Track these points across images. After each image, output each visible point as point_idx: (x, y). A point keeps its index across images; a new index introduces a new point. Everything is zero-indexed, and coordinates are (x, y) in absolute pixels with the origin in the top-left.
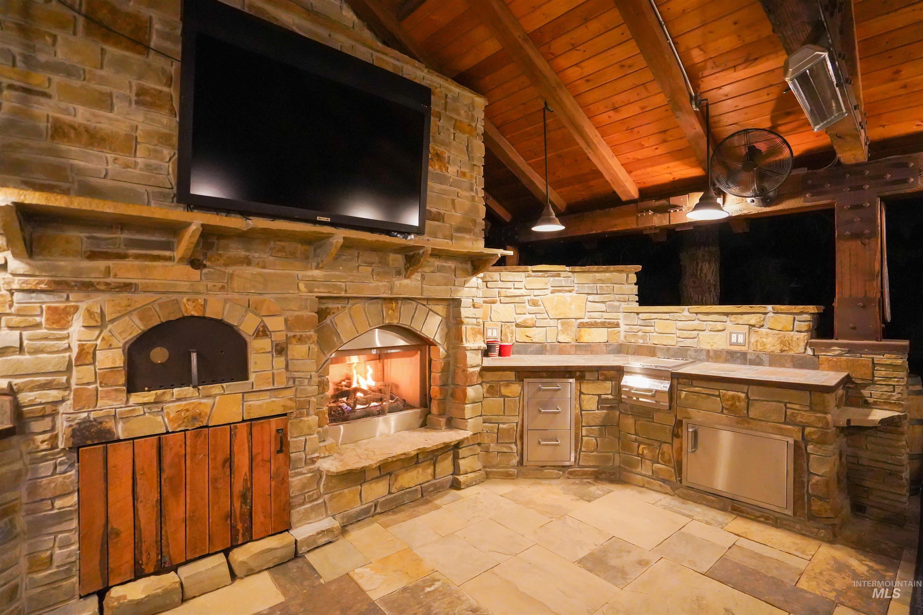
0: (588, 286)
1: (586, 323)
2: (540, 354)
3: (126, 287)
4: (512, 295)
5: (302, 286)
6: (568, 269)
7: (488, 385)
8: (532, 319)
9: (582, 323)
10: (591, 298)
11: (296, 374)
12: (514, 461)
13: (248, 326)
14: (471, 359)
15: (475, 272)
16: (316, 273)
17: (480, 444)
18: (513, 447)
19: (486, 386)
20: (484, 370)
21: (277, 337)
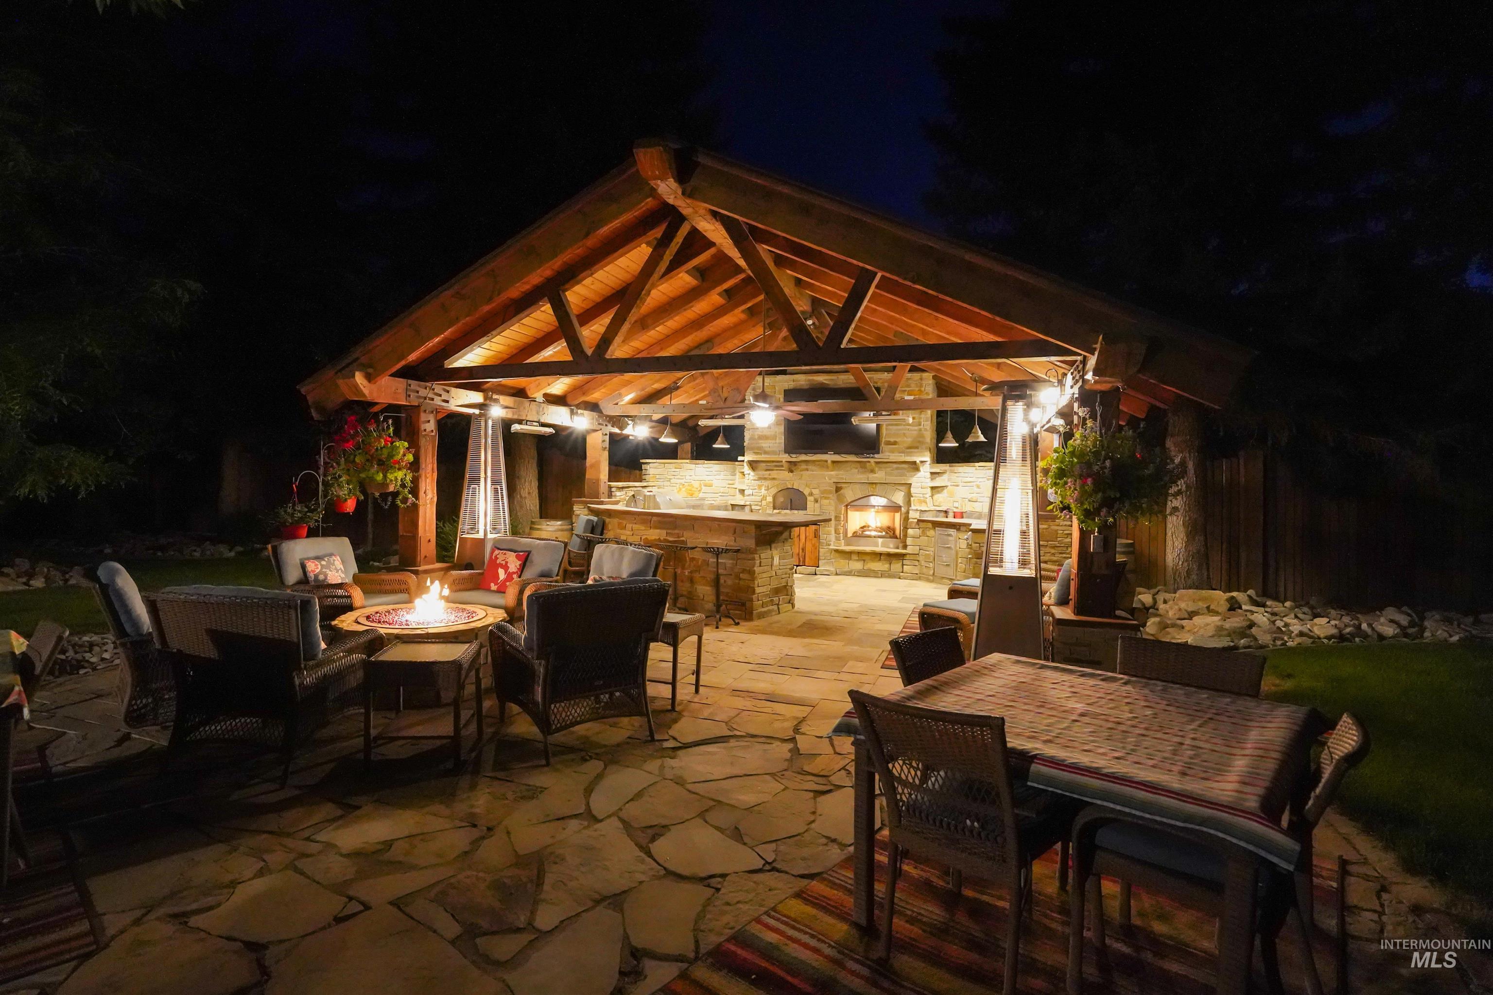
4: (966, 481)
5: (827, 478)
8: (972, 497)
12: (931, 572)
13: (806, 492)
14: (912, 515)
15: (921, 469)
16: (832, 473)
17: (918, 561)
18: (931, 564)
19: (921, 530)
20: (919, 521)
21: (816, 496)
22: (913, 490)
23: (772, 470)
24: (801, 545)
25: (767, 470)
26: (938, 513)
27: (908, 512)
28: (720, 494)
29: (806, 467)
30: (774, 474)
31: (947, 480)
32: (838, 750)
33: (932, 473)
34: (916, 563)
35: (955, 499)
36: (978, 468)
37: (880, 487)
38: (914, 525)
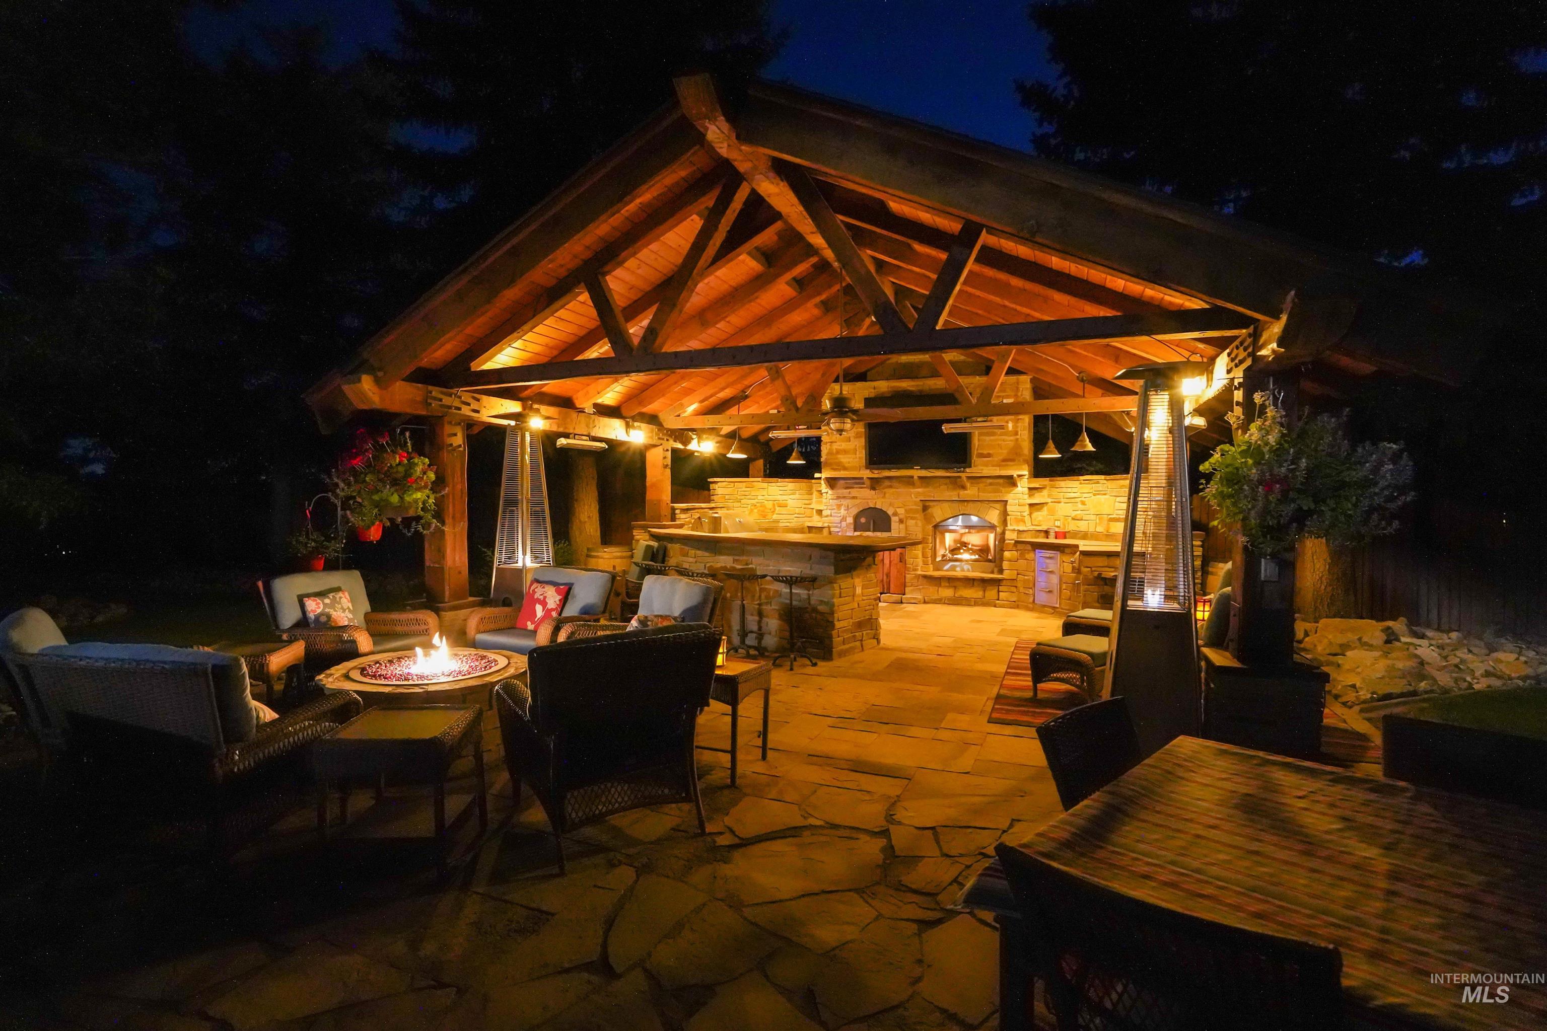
0: (1116, 491)
3: (854, 498)
4: (1069, 497)
5: (913, 496)
7: (1021, 552)
8: (1081, 515)
10: (1118, 499)
11: (910, 532)
12: (1031, 600)
13: (890, 512)
14: (1009, 535)
15: (1019, 484)
16: (920, 490)
17: (1016, 587)
18: (1031, 590)
19: (1019, 552)
20: (1017, 542)
21: (901, 517)
22: (1009, 508)
23: (853, 488)
24: (886, 571)
25: (847, 488)
26: (1038, 533)
27: (1003, 533)
28: (796, 515)
30: (854, 492)
31: (1046, 496)
32: (945, 850)
33: (1030, 489)
34: (1014, 589)
35: (1056, 517)
36: (1083, 482)
37: (971, 504)
38: (1011, 547)
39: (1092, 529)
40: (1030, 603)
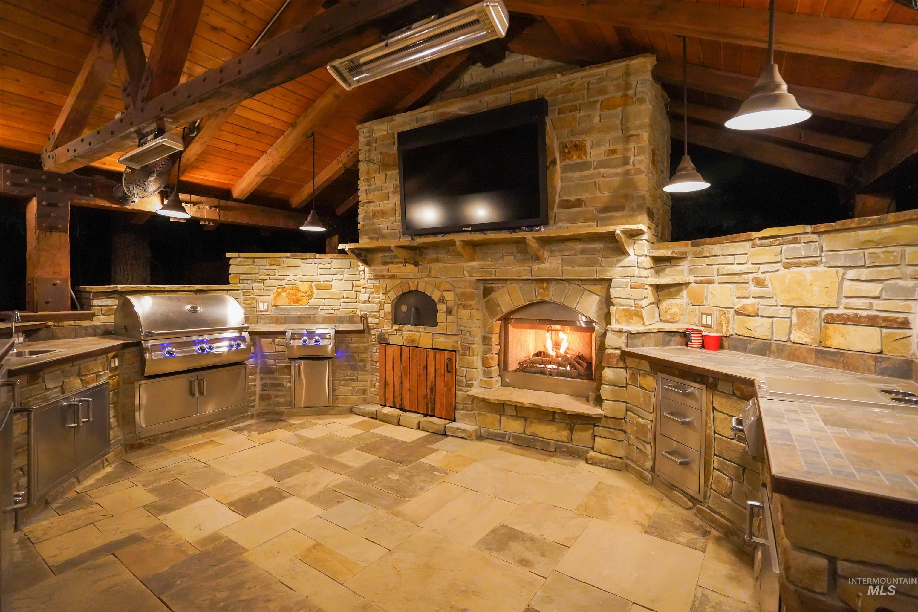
0: (846, 255)
1: (838, 315)
2: (762, 355)
3: (393, 277)
4: (729, 272)
5: (466, 272)
6: (809, 228)
7: (631, 371)
8: (753, 305)
9: (831, 315)
10: (851, 274)
11: (463, 328)
13: (436, 296)
14: (611, 340)
15: (630, 250)
16: (474, 264)
17: (625, 432)
18: (648, 447)
19: (629, 372)
20: (625, 355)
21: (450, 304)
22: (614, 293)
23: (392, 263)
24: (429, 384)
25: (385, 264)
26: (668, 338)
27: (604, 335)
28: (343, 300)
29: (435, 256)
30: (395, 269)
31: (686, 273)
33: (657, 260)
34: (621, 436)
35: (705, 308)
36: (758, 242)
37: (552, 287)
38: (614, 361)
39: (780, 335)
40: (647, 470)
